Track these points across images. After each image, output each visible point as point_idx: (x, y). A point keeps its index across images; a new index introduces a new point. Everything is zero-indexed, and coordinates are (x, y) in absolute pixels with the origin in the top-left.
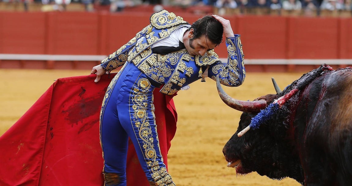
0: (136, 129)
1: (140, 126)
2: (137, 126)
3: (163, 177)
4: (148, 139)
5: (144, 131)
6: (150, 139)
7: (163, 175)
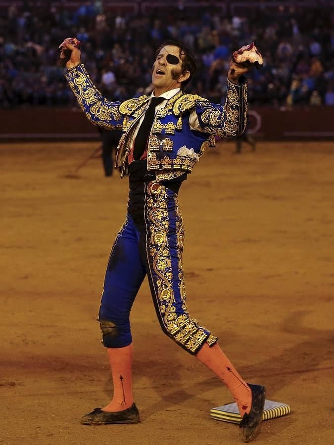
0: (151, 257)
1: (156, 254)
2: (153, 254)
3: (183, 328)
4: (165, 274)
5: (160, 262)
6: (167, 274)
7: (182, 325)
